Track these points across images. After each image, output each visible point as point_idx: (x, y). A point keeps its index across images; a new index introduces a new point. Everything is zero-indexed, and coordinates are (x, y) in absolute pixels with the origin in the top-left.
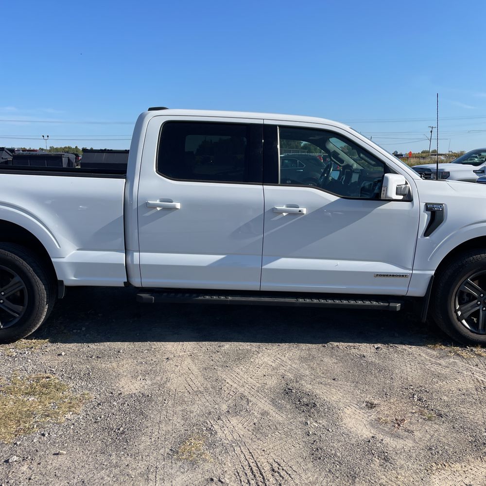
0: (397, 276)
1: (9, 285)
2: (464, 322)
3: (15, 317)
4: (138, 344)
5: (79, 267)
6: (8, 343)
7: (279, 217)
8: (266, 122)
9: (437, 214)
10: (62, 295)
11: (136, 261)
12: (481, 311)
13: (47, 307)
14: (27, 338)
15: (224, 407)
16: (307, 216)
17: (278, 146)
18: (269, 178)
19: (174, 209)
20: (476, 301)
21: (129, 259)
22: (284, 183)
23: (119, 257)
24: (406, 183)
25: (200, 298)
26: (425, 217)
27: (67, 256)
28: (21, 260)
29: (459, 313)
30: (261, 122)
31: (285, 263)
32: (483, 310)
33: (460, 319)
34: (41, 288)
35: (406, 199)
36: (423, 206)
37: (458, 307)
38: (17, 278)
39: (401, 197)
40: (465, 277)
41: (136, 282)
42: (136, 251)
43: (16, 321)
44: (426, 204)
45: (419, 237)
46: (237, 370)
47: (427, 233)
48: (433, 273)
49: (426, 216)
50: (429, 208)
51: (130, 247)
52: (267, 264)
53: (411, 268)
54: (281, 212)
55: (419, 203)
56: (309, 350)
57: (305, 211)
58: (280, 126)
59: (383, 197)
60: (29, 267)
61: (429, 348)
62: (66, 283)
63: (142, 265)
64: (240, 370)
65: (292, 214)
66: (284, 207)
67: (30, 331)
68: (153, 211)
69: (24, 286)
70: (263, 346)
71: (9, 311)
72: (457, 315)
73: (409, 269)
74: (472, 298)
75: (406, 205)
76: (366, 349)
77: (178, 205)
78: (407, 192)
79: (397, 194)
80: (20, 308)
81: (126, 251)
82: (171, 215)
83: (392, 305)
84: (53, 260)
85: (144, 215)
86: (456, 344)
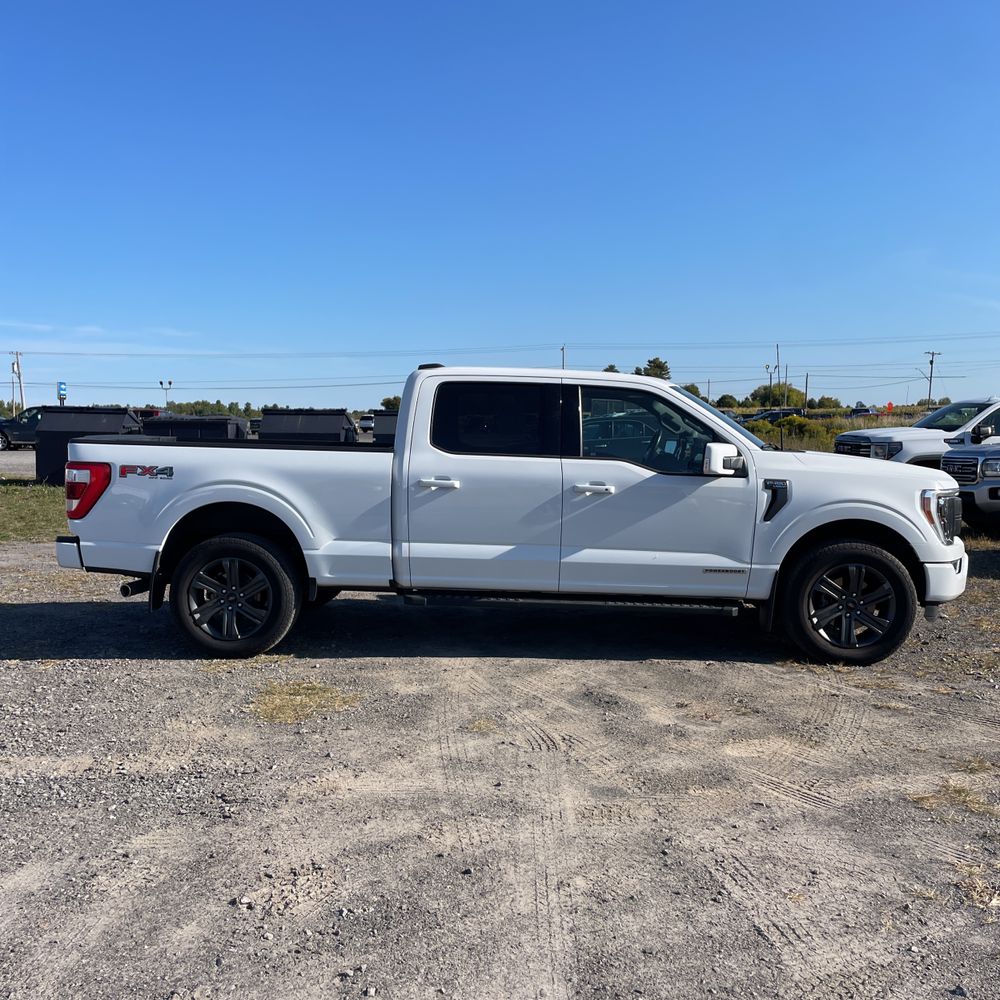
0: (731, 571)
1: (249, 585)
2: (822, 631)
3: (255, 625)
4: (405, 660)
5: (336, 561)
6: (246, 658)
7: (581, 497)
8: (565, 382)
9: (779, 492)
10: (314, 597)
11: (405, 554)
12: (843, 618)
13: (294, 612)
14: (266, 653)
15: (515, 704)
16: (616, 495)
17: (580, 409)
18: (569, 450)
19: (453, 488)
20: (836, 605)
21: (396, 550)
22: (587, 456)
23: (384, 549)
24: (739, 454)
25: (483, 600)
26: (765, 497)
27: (322, 548)
28: (267, 553)
29: (815, 620)
30: (558, 381)
31: (588, 555)
32: (846, 617)
33: (816, 628)
34: (289, 586)
35: (738, 474)
36: (761, 482)
37: (813, 613)
38: (261, 576)
39: (732, 472)
40: (820, 573)
41: (404, 581)
42: (405, 542)
43: (258, 629)
44: (766, 481)
45: (758, 522)
46: (530, 679)
47: (768, 516)
48: (778, 567)
49: (766, 495)
50: (769, 485)
51: (398, 537)
52: (567, 556)
53: (749, 561)
54: (583, 491)
55: (756, 479)
56: (621, 665)
57: (613, 490)
58: (583, 386)
59: (705, 471)
60: (275, 561)
61: (779, 666)
62: (319, 582)
63: (413, 558)
64: (533, 679)
65: (597, 494)
66: (587, 485)
67: (274, 642)
68: (427, 492)
69: (268, 584)
70: (563, 662)
71: (248, 616)
72: (812, 622)
73: (747, 563)
74: (831, 600)
75: (739, 482)
76: (696, 666)
77: (457, 484)
78: (740, 465)
79: (724, 468)
80: (263, 612)
81: (393, 542)
82: (447, 496)
83: (726, 608)
84: (305, 552)
85: (417, 496)
86: (813, 661)
